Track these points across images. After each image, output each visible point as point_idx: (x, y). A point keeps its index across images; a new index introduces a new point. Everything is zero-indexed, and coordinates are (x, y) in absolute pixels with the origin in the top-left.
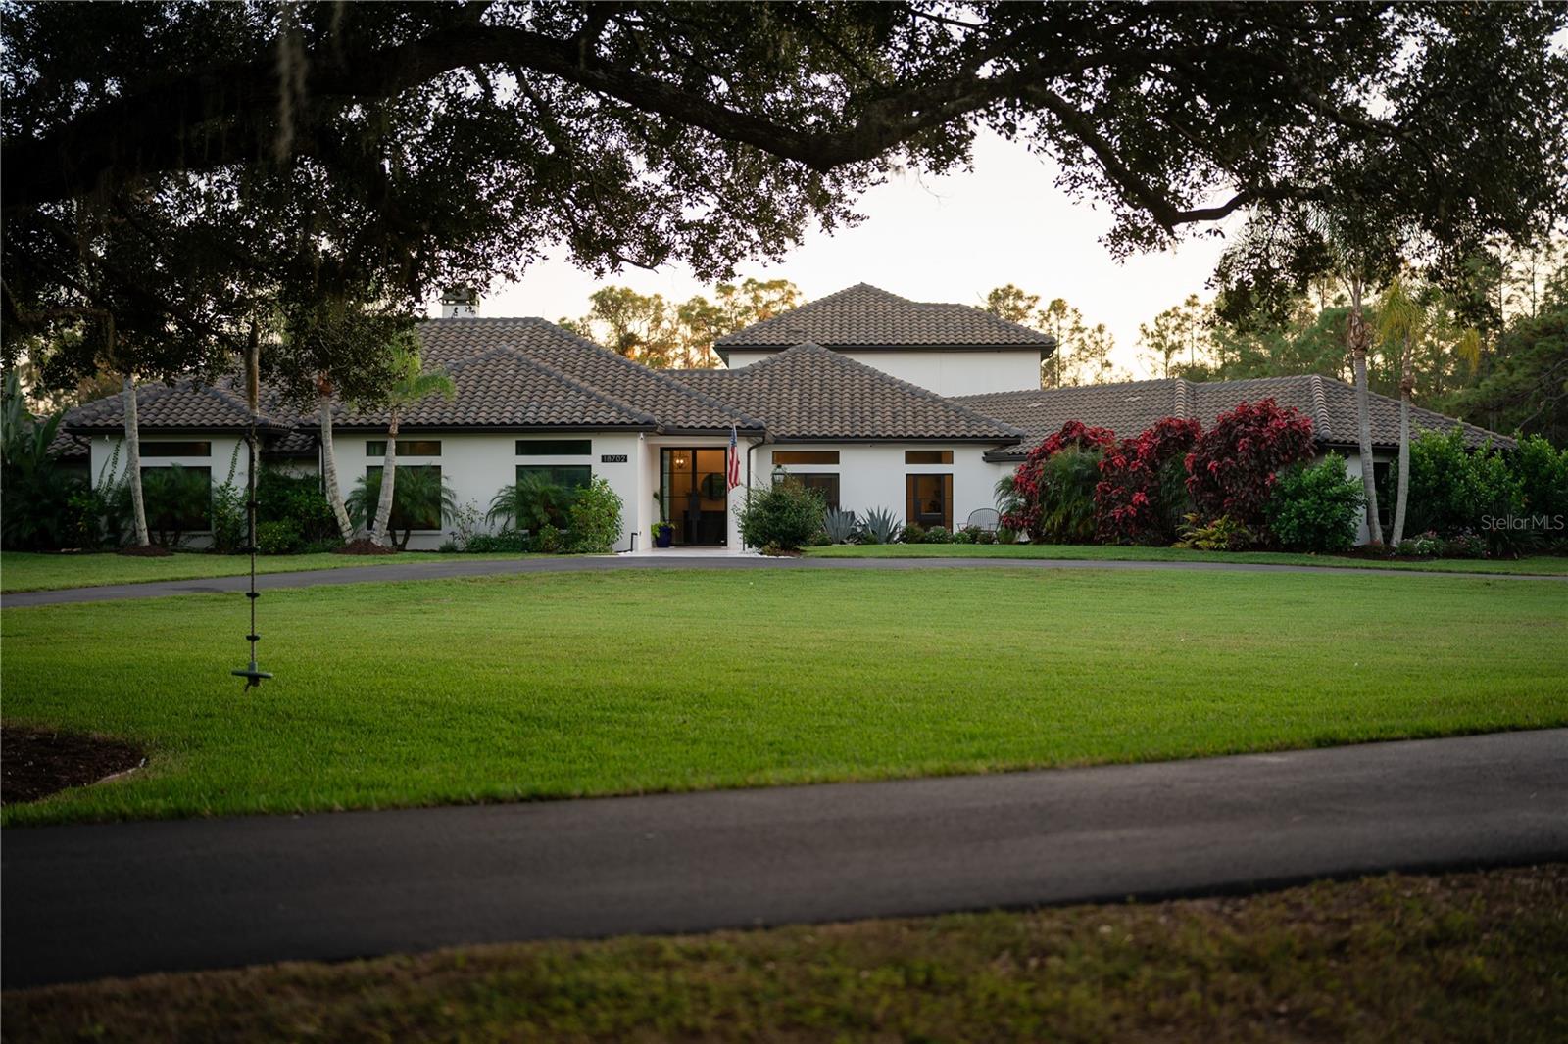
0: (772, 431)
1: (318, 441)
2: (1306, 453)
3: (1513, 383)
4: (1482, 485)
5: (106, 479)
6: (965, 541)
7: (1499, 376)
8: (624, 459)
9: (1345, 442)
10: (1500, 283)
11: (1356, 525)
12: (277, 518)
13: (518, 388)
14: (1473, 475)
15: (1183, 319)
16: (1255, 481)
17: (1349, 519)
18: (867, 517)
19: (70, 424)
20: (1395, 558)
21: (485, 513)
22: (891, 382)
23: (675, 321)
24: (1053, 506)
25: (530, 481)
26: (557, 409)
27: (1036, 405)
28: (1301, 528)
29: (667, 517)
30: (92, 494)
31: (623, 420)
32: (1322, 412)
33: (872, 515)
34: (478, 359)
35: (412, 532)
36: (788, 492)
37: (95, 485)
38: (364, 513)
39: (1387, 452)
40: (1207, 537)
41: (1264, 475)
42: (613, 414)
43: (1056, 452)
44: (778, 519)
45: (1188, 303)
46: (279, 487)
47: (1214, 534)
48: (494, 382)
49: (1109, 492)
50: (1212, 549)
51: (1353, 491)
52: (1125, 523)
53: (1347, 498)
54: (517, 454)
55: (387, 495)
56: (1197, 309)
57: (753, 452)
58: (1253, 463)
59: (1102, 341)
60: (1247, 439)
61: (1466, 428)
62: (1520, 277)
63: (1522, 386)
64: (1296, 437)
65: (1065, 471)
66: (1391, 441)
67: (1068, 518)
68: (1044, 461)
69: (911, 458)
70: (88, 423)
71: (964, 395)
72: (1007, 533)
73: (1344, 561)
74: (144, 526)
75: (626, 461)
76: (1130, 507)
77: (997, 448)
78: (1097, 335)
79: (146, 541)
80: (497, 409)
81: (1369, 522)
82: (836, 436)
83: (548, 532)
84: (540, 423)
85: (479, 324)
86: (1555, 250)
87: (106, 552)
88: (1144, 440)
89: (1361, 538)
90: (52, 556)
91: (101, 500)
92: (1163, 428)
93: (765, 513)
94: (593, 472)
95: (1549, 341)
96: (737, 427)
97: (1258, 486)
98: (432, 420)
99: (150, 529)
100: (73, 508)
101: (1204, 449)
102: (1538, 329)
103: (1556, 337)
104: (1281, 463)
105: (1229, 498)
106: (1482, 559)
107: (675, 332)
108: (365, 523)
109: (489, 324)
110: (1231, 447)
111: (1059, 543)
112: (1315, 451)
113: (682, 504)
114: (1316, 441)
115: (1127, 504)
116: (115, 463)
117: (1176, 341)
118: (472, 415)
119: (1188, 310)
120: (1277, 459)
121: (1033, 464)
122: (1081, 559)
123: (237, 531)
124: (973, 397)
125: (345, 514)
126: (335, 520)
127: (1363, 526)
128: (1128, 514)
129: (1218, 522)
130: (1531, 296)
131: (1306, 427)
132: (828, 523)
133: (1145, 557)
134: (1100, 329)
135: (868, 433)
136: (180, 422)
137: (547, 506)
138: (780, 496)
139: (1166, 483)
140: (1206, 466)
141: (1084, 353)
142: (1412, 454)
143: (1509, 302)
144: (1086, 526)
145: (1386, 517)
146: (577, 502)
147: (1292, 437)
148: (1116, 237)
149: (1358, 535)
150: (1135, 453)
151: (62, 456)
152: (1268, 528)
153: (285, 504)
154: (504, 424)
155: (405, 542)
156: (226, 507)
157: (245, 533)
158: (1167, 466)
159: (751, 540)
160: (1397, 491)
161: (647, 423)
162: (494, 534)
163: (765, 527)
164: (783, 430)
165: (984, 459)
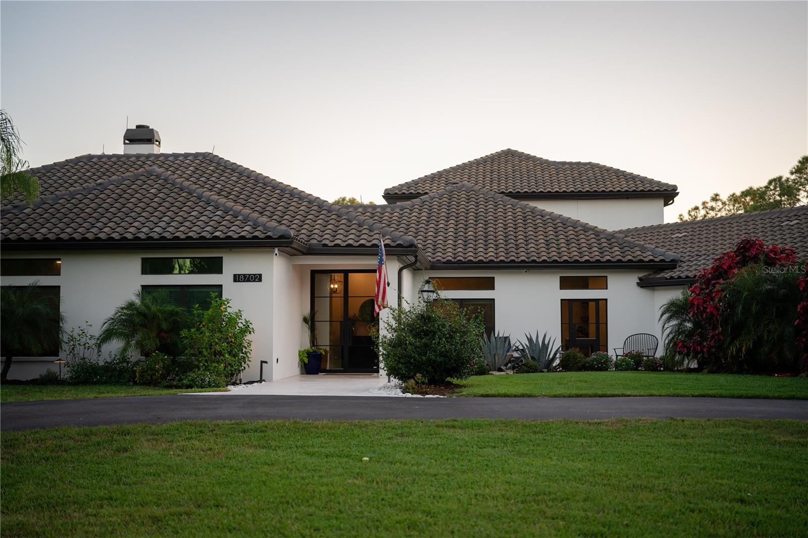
0: (427, 254)
6: (628, 368)
8: (257, 278)
18: (524, 341)
21: (95, 337)
26: (188, 224)
27: (680, 235)
31: (257, 234)
33: (530, 340)
35: (14, 359)
36: (439, 312)
42: (247, 228)
43: (737, 271)
44: (426, 345)
54: (143, 273)
57: (404, 273)
65: (752, 291)
67: (758, 344)
68: (722, 281)
69: (566, 284)
75: (260, 280)
77: (653, 273)
80: (124, 224)
82: (492, 261)
84: (164, 238)
96: (386, 246)
118: (95, 230)
121: (707, 285)
132: (485, 348)
135: (522, 258)
138: (429, 318)
155: (6, 371)
161: (282, 237)
163: (410, 357)
164: (439, 256)
165: (638, 284)
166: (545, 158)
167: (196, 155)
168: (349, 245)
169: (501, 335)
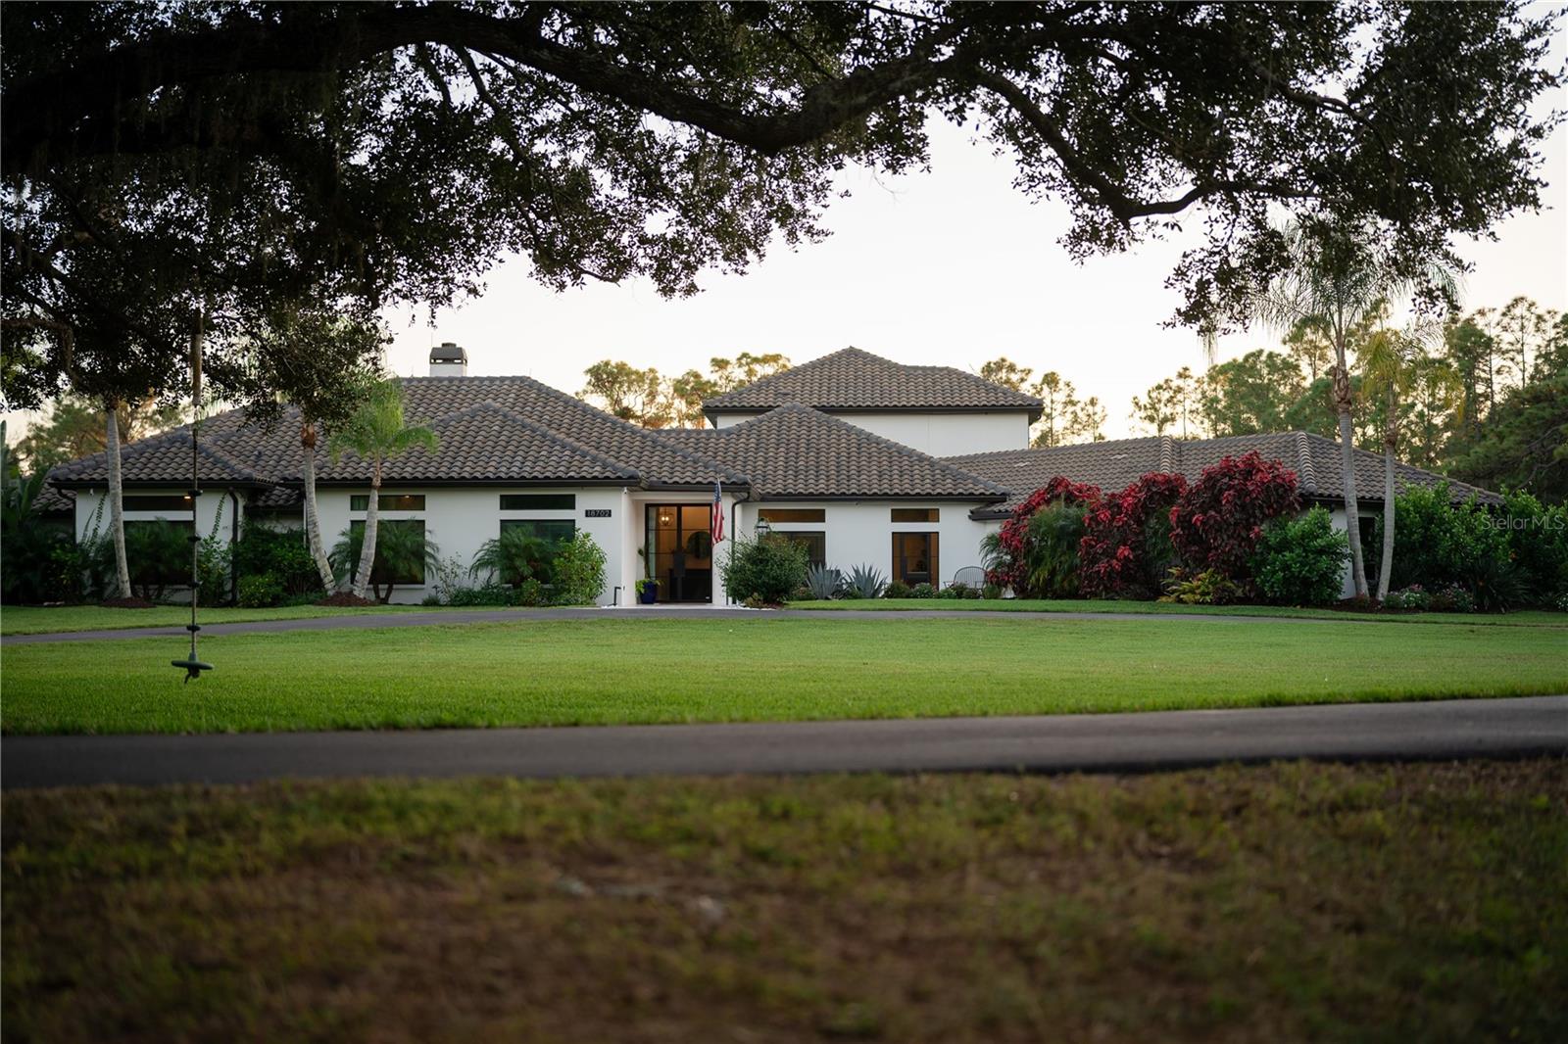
0: (758, 488)
1: (302, 496)
2: (1291, 506)
3: (1503, 451)
4: (1468, 539)
5: (90, 533)
6: (950, 596)
7: (1489, 443)
8: (607, 514)
9: (1330, 496)
10: (1490, 354)
11: (1342, 578)
12: (260, 571)
13: (503, 443)
14: (1458, 529)
15: (1175, 392)
16: (1239, 535)
17: (1334, 572)
18: (852, 574)
19: (55, 479)
20: (1379, 611)
21: (469, 567)
22: (878, 441)
23: (670, 396)
24: (1038, 561)
25: (514, 535)
26: (541, 463)
27: (1022, 465)
28: (1286, 581)
29: (653, 573)
30: (75, 547)
31: (607, 474)
32: (1307, 467)
33: (857, 572)
34: (463, 414)
35: (395, 586)
36: (772, 545)
37: (79, 539)
38: (348, 566)
39: (1372, 506)
40: (1192, 591)
41: (1249, 528)
42: (597, 468)
43: (1041, 508)
44: (761, 571)
45: (1180, 376)
46: (263, 540)
47: (1198, 587)
48: (480, 438)
49: (1093, 547)
50: (1197, 602)
51: (1337, 544)
52: (1110, 577)
53: (1332, 551)
54: (501, 508)
55: (369, 548)
56: (1189, 381)
57: (737, 507)
58: (1237, 516)
59: (1095, 414)
60: (1231, 492)
61: (1452, 484)
62: (1510, 347)
63: (1512, 453)
64: (1281, 491)
65: (1050, 527)
66: (1377, 495)
67: (1053, 573)
68: (1029, 517)
69: (897, 516)
70: (74, 477)
71: (951, 456)
72: (993, 588)
73: (1329, 613)
74: (127, 578)
75: (610, 515)
76: (1114, 562)
77: (983, 506)
78: (1090, 408)
79: (129, 593)
80: (481, 463)
81: (1355, 576)
82: (822, 494)
83: (531, 586)
84: (523, 478)
85: (466, 383)
86: (1545, 321)
87: (89, 604)
88: (1129, 495)
89: (1347, 592)
90: (35, 609)
91: (85, 554)
92: (1148, 483)
93: (749, 566)
94: (577, 526)
95: (1538, 409)
96: (722, 483)
97: (1243, 539)
98: (417, 475)
99: (133, 583)
100: (56, 561)
101: (1189, 502)
102: (1527, 396)
103: (1545, 404)
104: (1266, 517)
105: (1213, 551)
106: (1468, 612)
107: (669, 406)
108: (348, 576)
109: (476, 382)
110: (1216, 501)
111: (1044, 598)
112: (1300, 504)
113: (668, 562)
114: (1301, 495)
115: (1112, 558)
116: (99, 516)
117: (1168, 414)
118: (456, 469)
119: (1180, 382)
120: (1262, 513)
121: (1019, 520)
122: (1065, 612)
123: (221, 585)
124: (960, 458)
125: (328, 568)
126: (318, 573)
127: (1348, 579)
128: (1113, 568)
129: (1203, 575)
130: (1521, 366)
131: (1291, 481)
132: (813, 579)
133: (1130, 609)
134: (1093, 402)
135: (853, 491)
136: (165, 476)
137: (531, 560)
138: (764, 549)
139: (1151, 537)
140: (1190, 520)
141: (1076, 426)
142: (1397, 508)
143: (1499, 372)
144: (1071, 581)
145: (1372, 571)
146: (560, 556)
147: (1277, 490)
148: (1076, 238)
149: (1344, 588)
150: (1119, 506)
151: (47, 510)
152: (1253, 582)
153: (268, 558)
154: (488, 478)
155: (388, 596)
156: (209, 561)
157: (228, 587)
158: (1153, 522)
159: (736, 594)
160: (1382, 545)
161: (630, 477)
162: (477, 588)
163: (748, 580)
164: (769, 488)
165: (970, 517)
166: (894, 360)
167: (513, 379)
168: (687, 483)
169: (833, 569)
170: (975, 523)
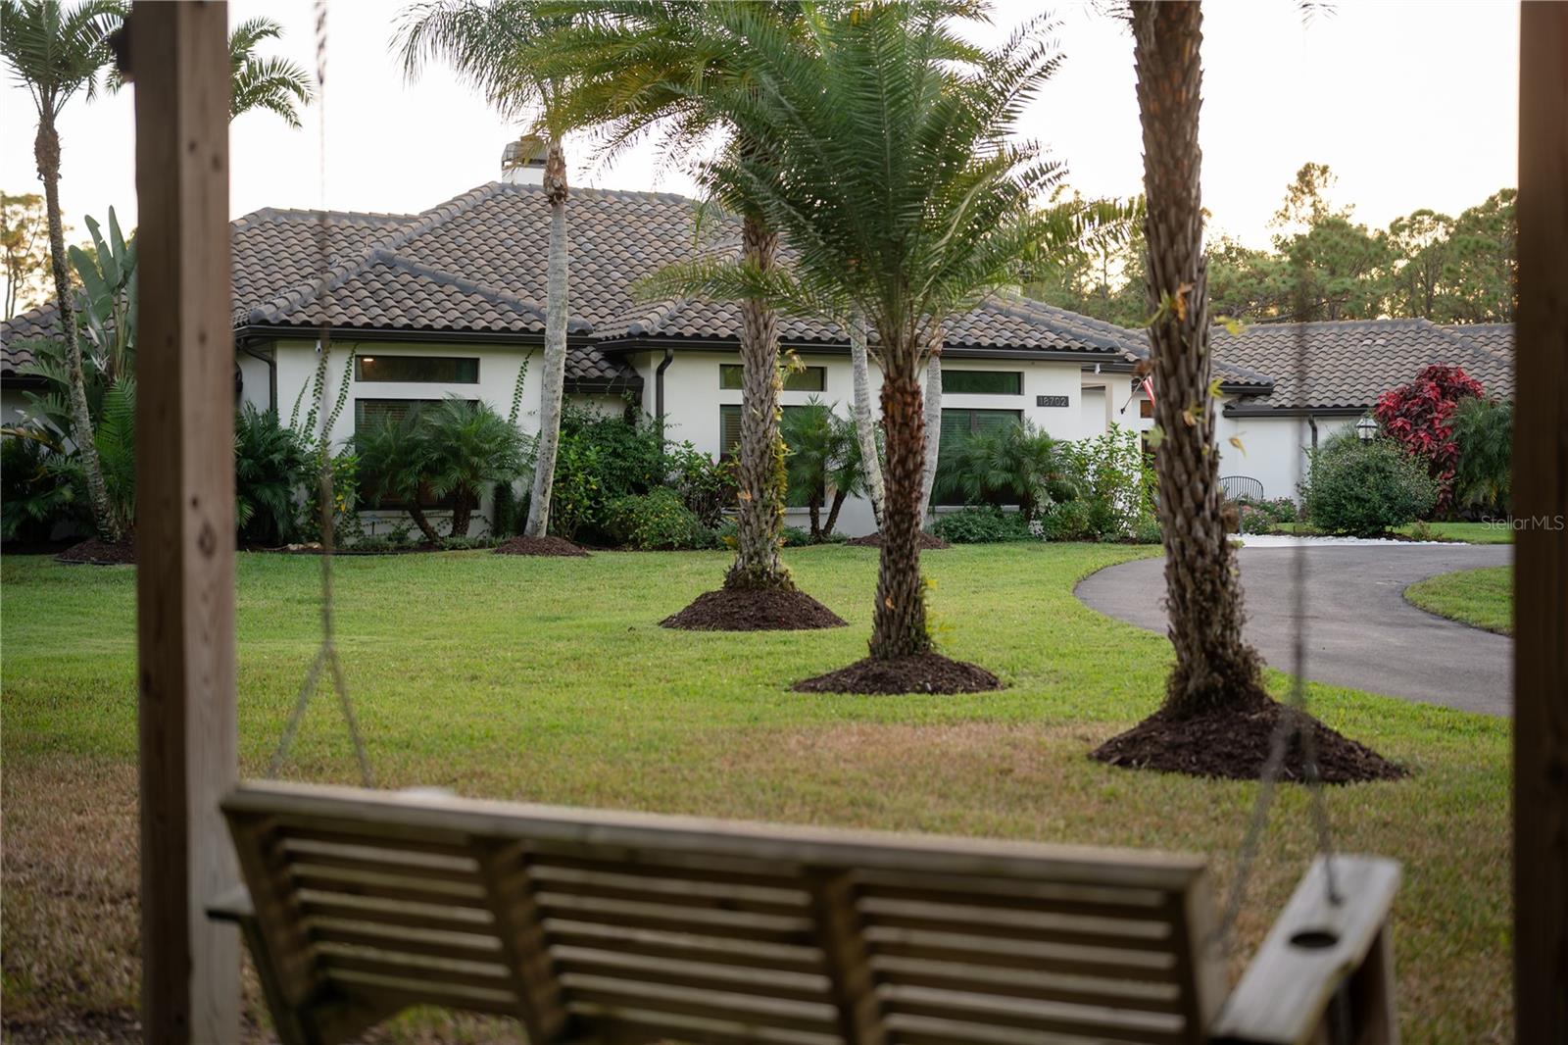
5: (303, 418)
8: (1064, 402)
70: (288, 319)
75: (1067, 405)
94: (1027, 418)
170: (1227, 420)
